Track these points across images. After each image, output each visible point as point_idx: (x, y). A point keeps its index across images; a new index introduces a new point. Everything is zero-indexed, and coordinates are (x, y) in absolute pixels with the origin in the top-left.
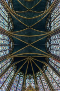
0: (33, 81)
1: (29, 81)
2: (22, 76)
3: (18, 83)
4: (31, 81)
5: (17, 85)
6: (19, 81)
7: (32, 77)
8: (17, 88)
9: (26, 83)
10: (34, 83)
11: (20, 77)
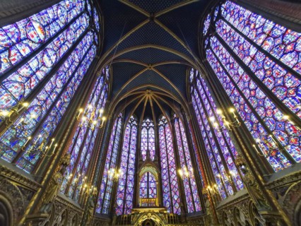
0: (153, 133)
1: (146, 132)
2: (134, 125)
3: (130, 139)
4: (150, 132)
5: (130, 143)
6: (130, 135)
7: (151, 125)
8: (129, 148)
9: (142, 136)
10: (153, 136)
11: (131, 127)
